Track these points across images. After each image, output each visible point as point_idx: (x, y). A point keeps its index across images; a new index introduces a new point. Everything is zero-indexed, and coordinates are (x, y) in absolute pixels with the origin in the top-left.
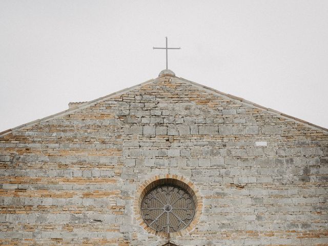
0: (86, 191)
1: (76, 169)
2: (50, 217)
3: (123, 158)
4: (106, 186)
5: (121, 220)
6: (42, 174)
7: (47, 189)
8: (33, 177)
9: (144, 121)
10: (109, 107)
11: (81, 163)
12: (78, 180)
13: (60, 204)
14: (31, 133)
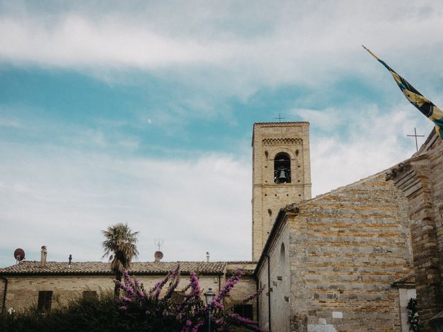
0: (380, 233)
1: (372, 218)
2: (361, 248)
3: (400, 212)
4: (392, 230)
5: (404, 252)
6: (352, 222)
7: (357, 231)
8: (347, 223)
11: (375, 215)
12: (375, 226)
13: (366, 241)
14: (342, 195)
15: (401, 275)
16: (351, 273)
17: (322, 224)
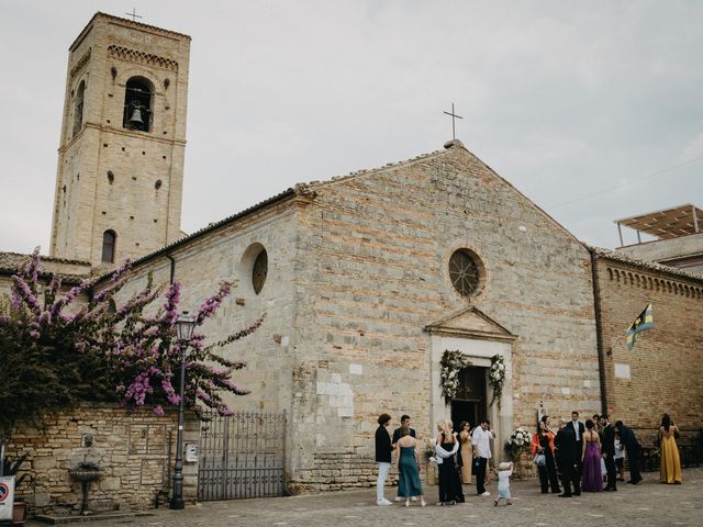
1: (404, 226)
2: (390, 270)
9: (449, 189)
10: (424, 170)
11: (407, 221)
15: (434, 315)
16: (376, 306)
17: (341, 225)
